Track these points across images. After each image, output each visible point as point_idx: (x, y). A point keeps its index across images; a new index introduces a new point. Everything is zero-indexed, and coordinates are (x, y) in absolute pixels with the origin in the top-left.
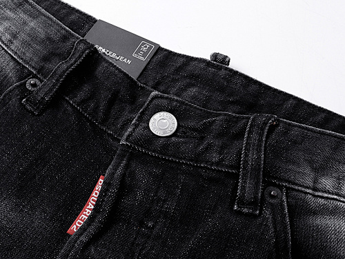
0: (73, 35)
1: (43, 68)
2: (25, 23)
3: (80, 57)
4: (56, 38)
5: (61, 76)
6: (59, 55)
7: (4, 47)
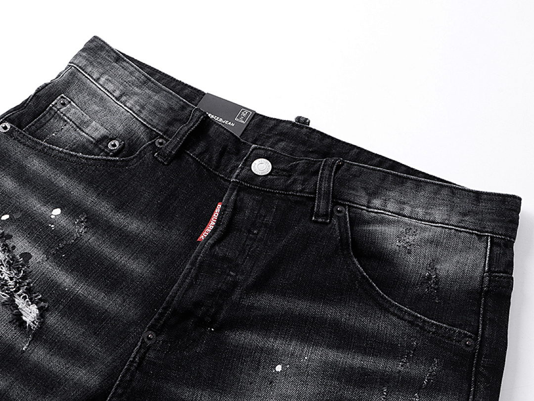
0: (189, 106)
1: (167, 130)
2: (150, 97)
3: (197, 121)
4: (176, 108)
5: (183, 136)
6: (180, 120)
7: (135, 115)
